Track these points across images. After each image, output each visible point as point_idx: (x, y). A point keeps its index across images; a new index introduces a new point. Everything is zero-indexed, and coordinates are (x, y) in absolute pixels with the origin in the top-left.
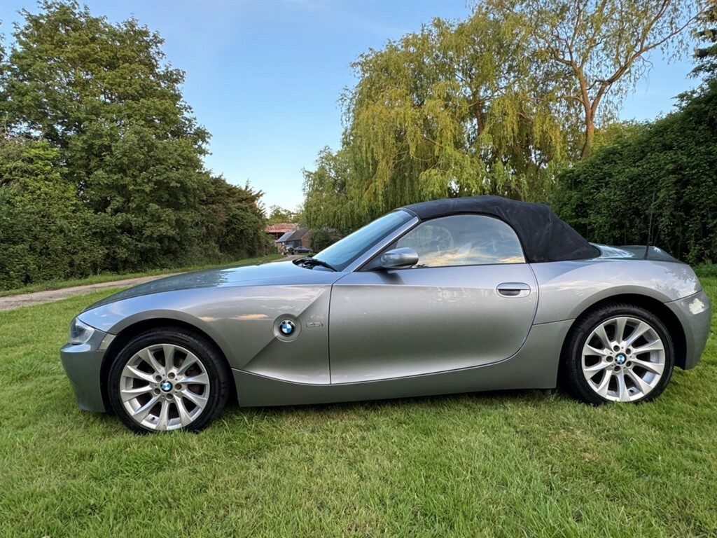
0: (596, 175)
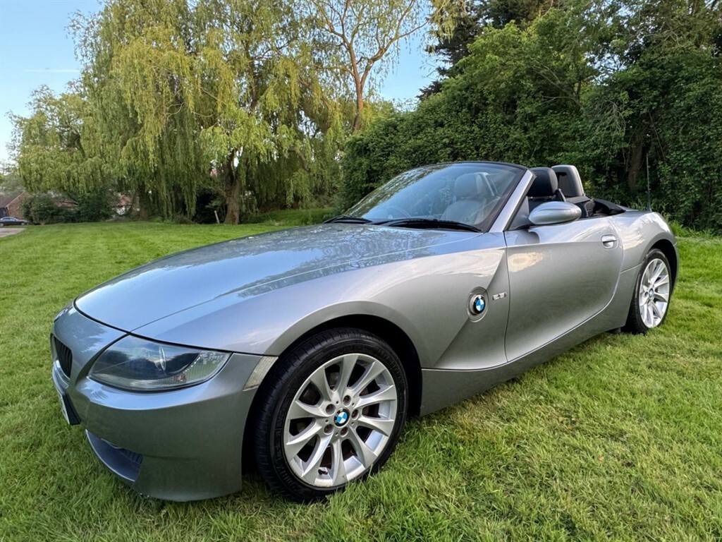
0: (381, 144)
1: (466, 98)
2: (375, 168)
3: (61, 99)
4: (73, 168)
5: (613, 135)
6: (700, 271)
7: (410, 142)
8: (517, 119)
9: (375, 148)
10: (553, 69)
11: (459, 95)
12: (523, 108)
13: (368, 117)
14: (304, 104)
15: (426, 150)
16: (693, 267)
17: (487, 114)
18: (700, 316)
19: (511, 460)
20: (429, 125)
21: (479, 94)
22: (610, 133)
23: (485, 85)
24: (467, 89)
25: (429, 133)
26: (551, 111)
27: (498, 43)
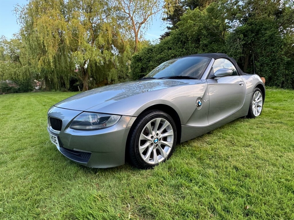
0: (146, 57)
1: (180, 38)
2: (144, 67)
3: (10, 41)
4: (17, 70)
5: (238, 51)
6: (272, 99)
7: (158, 56)
8: (201, 46)
9: (144, 59)
10: (214, 26)
11: (177, 37)
12: (202, 41)
13: (140, 47)
14: (114, 42)
15: (165, 59)
16: (270, 98)
17: (188, 44)
18: (273, 112)
19: (213, 155)
20: (166, 49)
21: (185, 36)
22: (236, 51)
23: (187, 33)
24: (180, 35)
25: (165, 52)
26: (213, 43)
27: (192, 16)
